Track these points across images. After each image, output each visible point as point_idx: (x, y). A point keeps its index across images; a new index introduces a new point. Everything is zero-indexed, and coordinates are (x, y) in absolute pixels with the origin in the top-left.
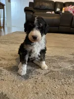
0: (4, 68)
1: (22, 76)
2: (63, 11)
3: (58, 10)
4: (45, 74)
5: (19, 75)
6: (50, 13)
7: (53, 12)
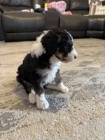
2: (46, 9)
3: (38, 6)
7: (32, 10)
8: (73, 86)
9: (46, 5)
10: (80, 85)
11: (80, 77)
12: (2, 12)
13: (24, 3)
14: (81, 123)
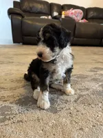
0: (11, 103)
1: (47, 110)
2: (63, 16)
3: (55, 14)
4: (75, 101)
5: (41, 108)
6: (46, 17)
7: (50, 17)
8: (80, 90)
9: (63, 12)
10: (88, 89)
11: (88, 81)
12: (23, 17)
13: (44, 11)
14: (81, 129)
